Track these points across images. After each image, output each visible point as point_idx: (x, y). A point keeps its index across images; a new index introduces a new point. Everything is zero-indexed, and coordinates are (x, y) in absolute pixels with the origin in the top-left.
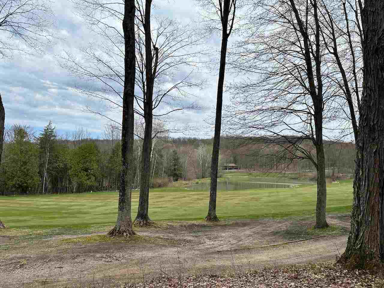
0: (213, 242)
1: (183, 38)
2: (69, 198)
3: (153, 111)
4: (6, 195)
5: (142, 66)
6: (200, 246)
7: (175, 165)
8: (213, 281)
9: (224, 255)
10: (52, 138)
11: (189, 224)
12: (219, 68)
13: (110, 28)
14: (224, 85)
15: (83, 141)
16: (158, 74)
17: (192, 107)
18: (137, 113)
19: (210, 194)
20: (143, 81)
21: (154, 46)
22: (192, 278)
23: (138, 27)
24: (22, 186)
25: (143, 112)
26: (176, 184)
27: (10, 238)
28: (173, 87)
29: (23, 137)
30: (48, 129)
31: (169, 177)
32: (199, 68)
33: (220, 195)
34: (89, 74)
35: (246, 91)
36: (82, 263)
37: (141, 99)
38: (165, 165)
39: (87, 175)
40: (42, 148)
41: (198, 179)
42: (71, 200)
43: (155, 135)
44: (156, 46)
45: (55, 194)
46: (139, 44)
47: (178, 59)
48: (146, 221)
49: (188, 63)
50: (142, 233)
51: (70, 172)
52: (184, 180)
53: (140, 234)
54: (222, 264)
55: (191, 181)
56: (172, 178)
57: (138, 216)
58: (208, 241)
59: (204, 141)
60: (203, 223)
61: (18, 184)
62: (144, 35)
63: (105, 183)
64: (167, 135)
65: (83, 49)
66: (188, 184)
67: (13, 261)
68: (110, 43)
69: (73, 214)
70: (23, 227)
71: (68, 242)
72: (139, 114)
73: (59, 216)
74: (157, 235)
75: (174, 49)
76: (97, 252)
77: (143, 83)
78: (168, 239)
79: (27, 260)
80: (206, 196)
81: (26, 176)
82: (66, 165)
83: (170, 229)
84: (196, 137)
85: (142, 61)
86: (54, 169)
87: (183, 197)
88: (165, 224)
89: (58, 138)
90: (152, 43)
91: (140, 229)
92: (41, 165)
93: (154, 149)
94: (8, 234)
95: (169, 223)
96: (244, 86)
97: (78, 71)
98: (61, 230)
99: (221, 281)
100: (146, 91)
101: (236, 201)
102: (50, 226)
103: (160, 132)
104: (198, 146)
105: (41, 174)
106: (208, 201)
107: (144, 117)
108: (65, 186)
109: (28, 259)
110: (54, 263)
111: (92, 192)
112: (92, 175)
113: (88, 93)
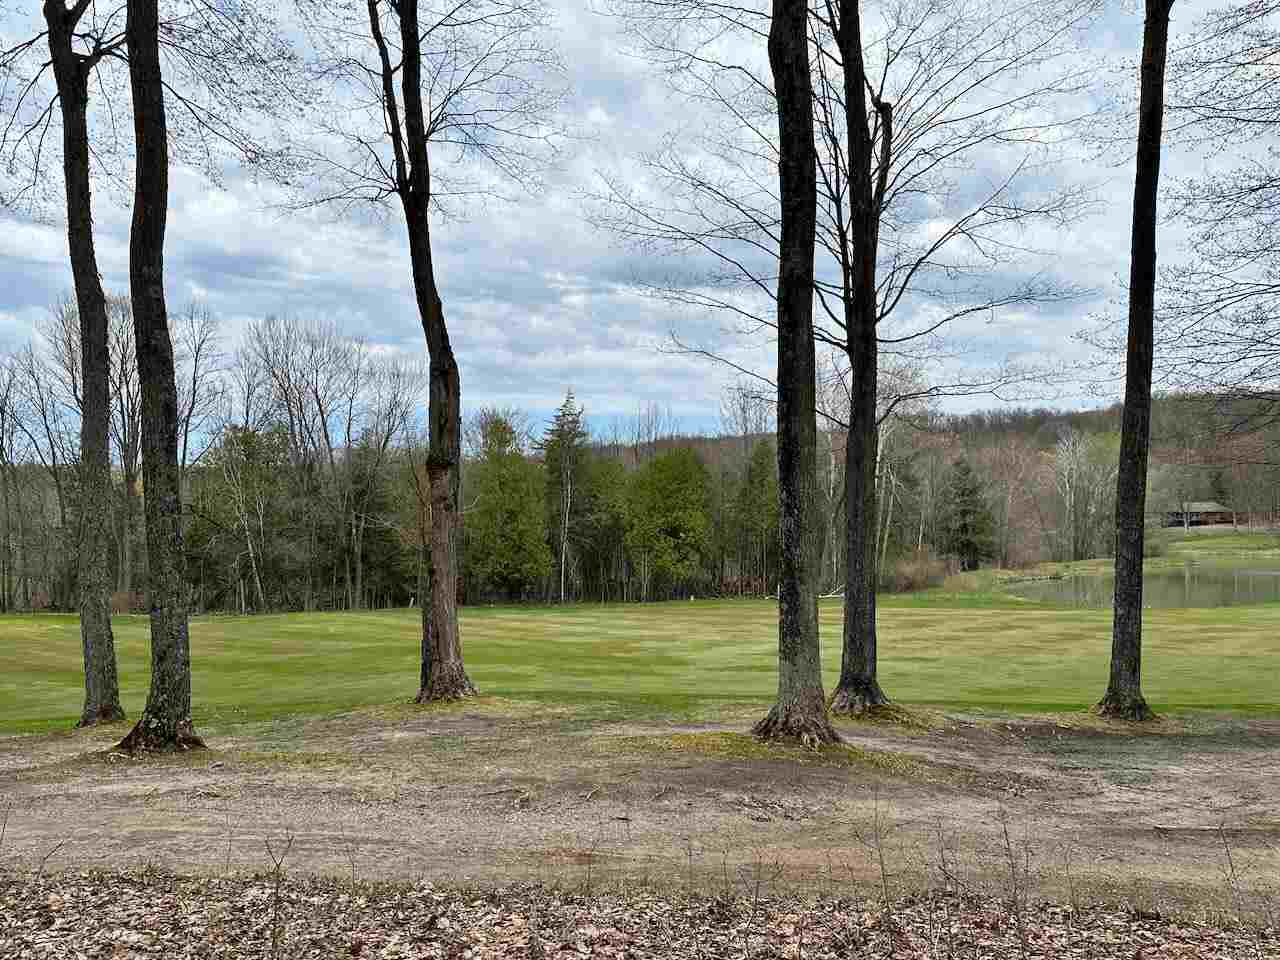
0: (1132, 795)
1: (982, 50)
3: (878, 326)
4: (473, 604)
5: (838, 177)
6: (1077, 802)
7: (964, 513)
8: (1148, 934)
9: (1183, 848)
10: (577, 441)
11: (1031, 722)
12: (1137, 131)
13: (727, 72)
14: (1160, 195)
15: (658, 443)
16: (894, 195)
17: (1025, 296)
18: (824, 339)
19: (1112, 618)
20: (840, 228)
21: (876, 101)
22: (1058, 910)
23: (819, 47)
24: (509, 581)
25: (842, 335)
26: (973, 579)
27: (490, 723)
28: (951, 233)
29: (504, 442)
30: (564, 415)
31: (944, 557)
32: (1050, 147)
33: (1156, 626)
34: (671, 234)
35: (1266, 204)
36: (683, 813)
37: (836, 291)
38: (927, 512)
39: (677, 547)
40: (552, 470)
41: (1060, 561)
43: (889, 410)
44: (883, 100)
46: (824, 105)
47: (964, 128)
48: (873, 701)
49: (1003, 136)
50: (861, 739)
51: (628, 538)
52: (1004, 566)
53: (855, 744)
54: (1176, 875)
55: (1028, 571)
56: (954, 558)
57: (842, 683)
58: (1114, 787)
59: (1077, 421)
60: (1089, 724)
61: (500, 574)
62: (841, 70)
63: (732, 574)
64: (929, 407)
65: (649, 160)
66: (1021, 581)
67: (504, 787)
68: (728, 120)
69: (642, 665)
70: (519, 695)
71: (641, 745)
72: (828, 341)
73: (606, 667)
74: (913, 751)
75: (948, 95)
76: (725, 784)
77: (843, 235)
78: (956, 768)
79: (538, 787)
80: (1094, 625)
81: (516, 552)
82: (617, 518)
83: (960, 734)
84: (1047, 405)
85: (836, 159)
86: (586, 532)
87: (1002, 629)
88: (939, 718)
89: (592, 439)
90: (867, 91)
91: (854, 724)
92: (554, 520)
93: (882, 459)
94: (483, 710)
95: (953, 716)
96: (1254, 183)
97: (640, 230)
98: (616, 709)
99: (1183, 940)
100: (850, 260)
101: (1229, 648)
102: (587, 697)
103: (905, 397)
104: (1056, 439)
105: (553, 544)
106: (1104, 645)
107: (849, 350)
108: (619, 580)
109: (538, 784)
110: (605, 803)
111: (692, 598)
112: (692, 546)
113: (669, 294)
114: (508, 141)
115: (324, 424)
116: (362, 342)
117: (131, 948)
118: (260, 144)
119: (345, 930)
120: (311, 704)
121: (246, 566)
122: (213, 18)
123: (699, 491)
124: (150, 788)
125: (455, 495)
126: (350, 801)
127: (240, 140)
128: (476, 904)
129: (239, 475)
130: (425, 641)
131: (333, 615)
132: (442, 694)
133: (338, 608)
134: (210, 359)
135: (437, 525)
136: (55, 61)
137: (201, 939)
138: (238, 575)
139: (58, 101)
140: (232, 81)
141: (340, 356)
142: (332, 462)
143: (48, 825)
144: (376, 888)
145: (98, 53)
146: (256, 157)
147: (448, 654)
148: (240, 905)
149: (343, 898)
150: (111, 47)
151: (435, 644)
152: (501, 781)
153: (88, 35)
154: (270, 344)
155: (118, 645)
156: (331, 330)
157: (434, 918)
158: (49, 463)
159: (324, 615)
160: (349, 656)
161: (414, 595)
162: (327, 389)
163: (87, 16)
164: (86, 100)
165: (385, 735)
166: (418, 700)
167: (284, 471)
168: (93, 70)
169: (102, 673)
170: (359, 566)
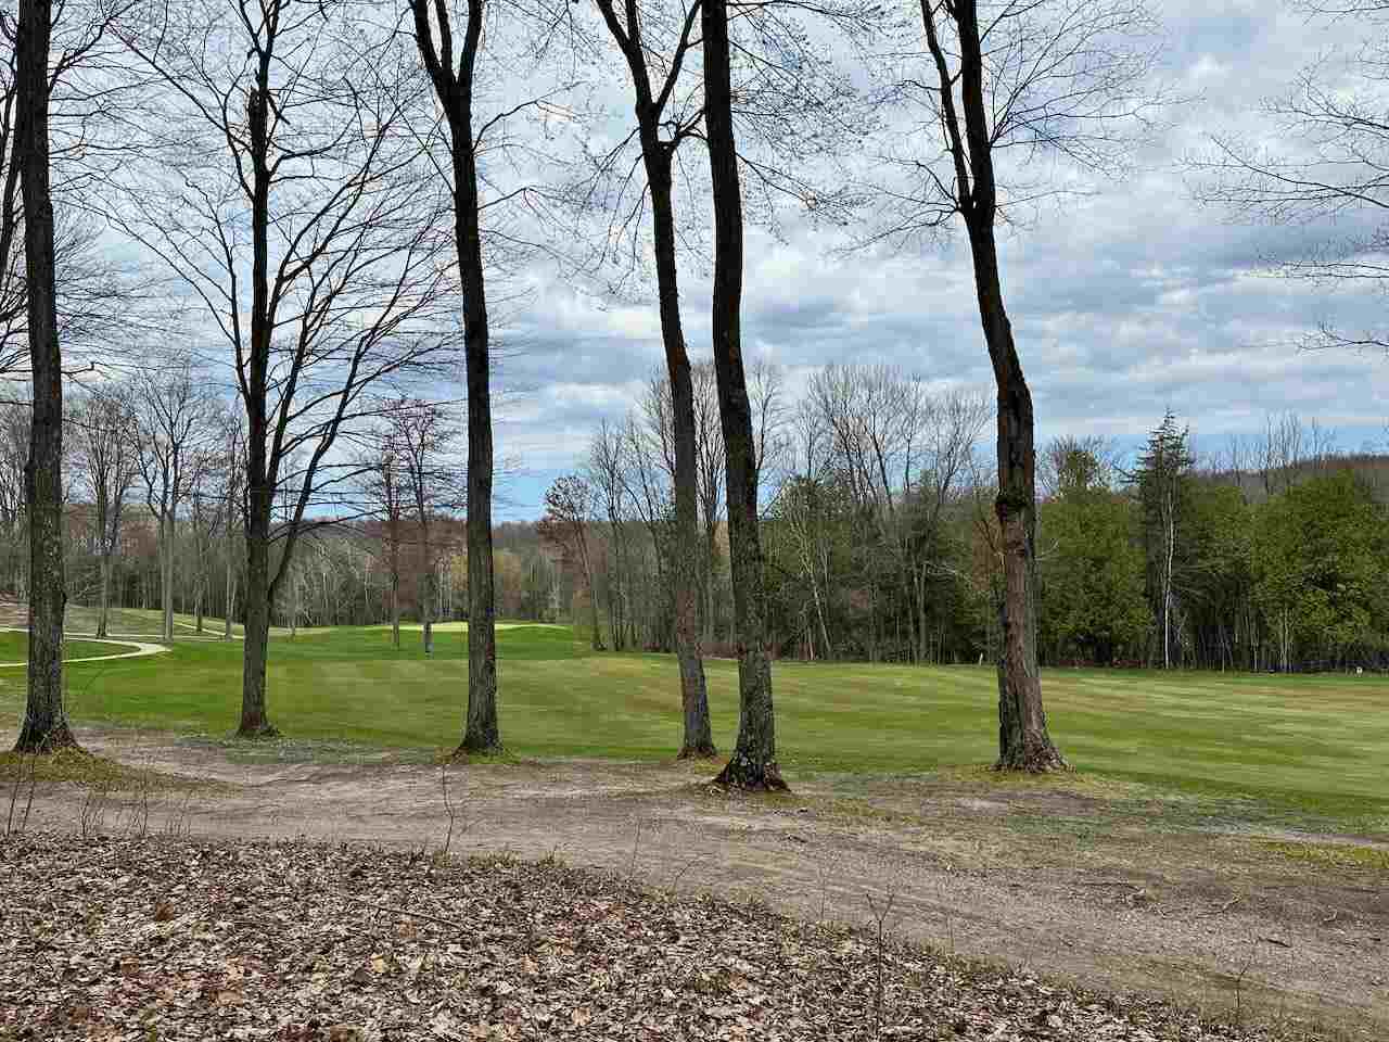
2: (1266, 689)
10: (1180, 470)
15: (1299, 467)
24: (1096, 640)
27: (1087, 803)
29: (1083, 477)
30: (1162, 439)
34: (1315, 194)
36: (1367, 950)
39: (1332, 602)
40: (1148, 507)
42: (1274, 699)
45: (1208, 672)
51: (1259, 592)
61: (1084, 632)
67: (1111, 880)
69: (1286, 751)
70: (1120, 775)
79: (1156, 886)
81: (1104, 607)
82: (1239, 564)
86: (1198, 581)
89: (1202, 466)
92: (1151, 570)
94: (1077, 788)
97: (1268, 196)
98: (1249, 804)
102: (1210, 786)
105: (1153, 597)
108: (1246, 644)
109: (1157, 882)
110: (1250, 919)
111: (1360, 671)
112: (1359, 603)
113: (1313, 270)
114: (1087, 126)
115: (883, 469)
116: (919, 380)
117: (744, 976)
118: (820, 189)
119: (946, 1004)
120: (883, 760)
121: (812, 614)
122: (774, 75)
123: (1367, 527)
124: (745, 824)
125: (1031, 540)
126: (936, 869)
127: (801, 190)
128: (1091, 1007)
129: (804, 525)
130: (1003, 704)
131: (899, 668)
132: (1026, 764)
133: (903, 661)
134: (775, 414)
135: (1009, 573)
136: (645, 154)
137: (804, 982)
138: (806, 622)
139: (648, 190)
140: (792, 133)
141: (897, 398)
142: (891, 509)
143: (664, 847)
144: (973, 966)
145: (679, 136)
146: (815, 203)
147: (1030, 720)
148: (837, 956)
149: (940, 970)
150: (689, 128)
151: (1014, 706)
152: (1105, 871)
153: (670, 122)
154: (829, 392)
155: (709, 684)
156: (888, 372)
157: (1045, 1013)
158: (648, 518)
159: (887, 667)
160: (917, 712)
161: (984, 651)
162: (884, 432)
163: (669, 105)
164: (670, 183)
165: (966, 802)
166: (999, 767)
167: (846, 519)
168: (675, 154)
169: (697, 709)
170: (923, 616)
